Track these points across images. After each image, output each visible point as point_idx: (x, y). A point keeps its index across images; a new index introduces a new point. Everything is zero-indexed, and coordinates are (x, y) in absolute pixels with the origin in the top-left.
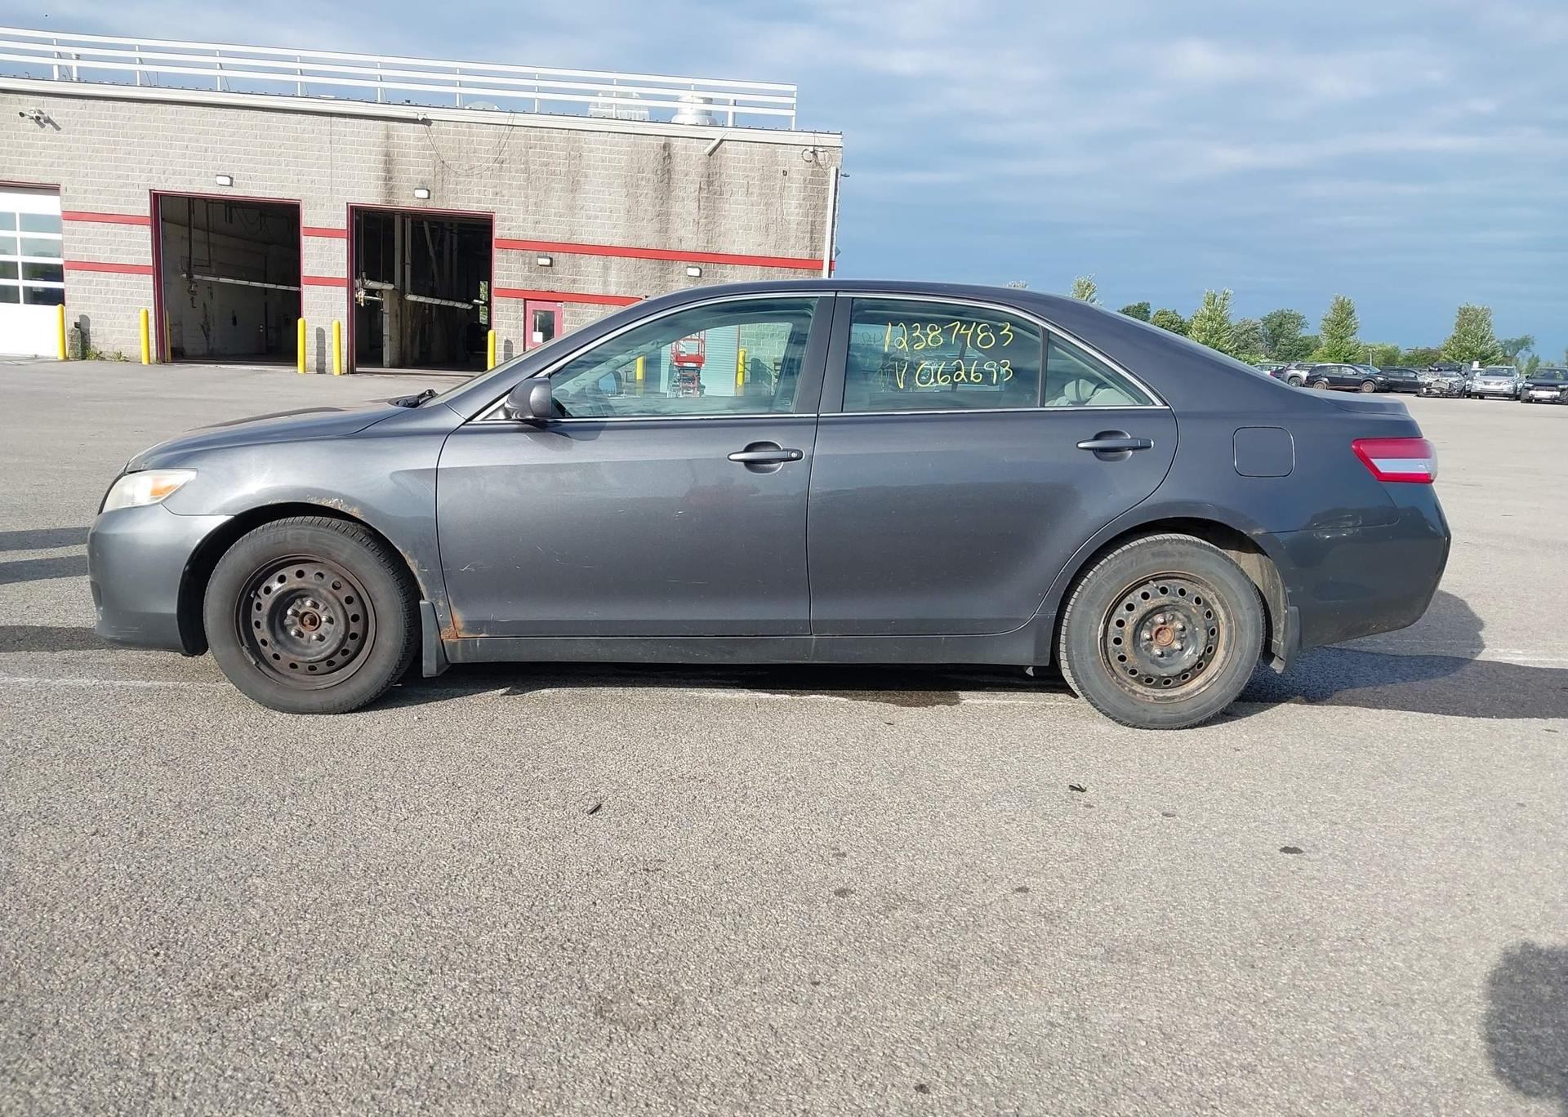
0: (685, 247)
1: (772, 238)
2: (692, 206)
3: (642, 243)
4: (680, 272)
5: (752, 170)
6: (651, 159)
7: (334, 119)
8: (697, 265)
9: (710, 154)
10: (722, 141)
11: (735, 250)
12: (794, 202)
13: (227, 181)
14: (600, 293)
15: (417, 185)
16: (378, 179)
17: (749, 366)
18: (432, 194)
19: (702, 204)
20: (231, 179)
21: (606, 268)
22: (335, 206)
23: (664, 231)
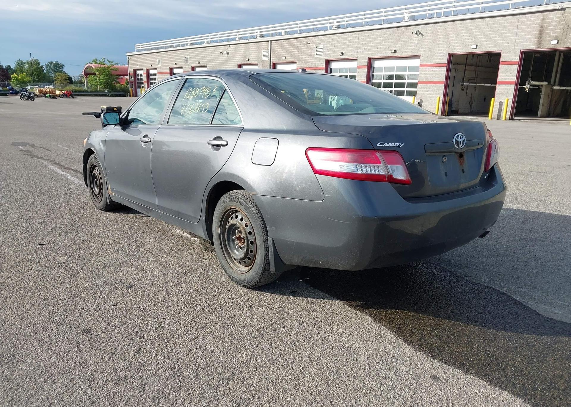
7: (521, 16)
13: (475, 47)
15: (553, 38)
16: (535, 38)
18: (560, 42)
20: (477, 46)
22: (515, 52)
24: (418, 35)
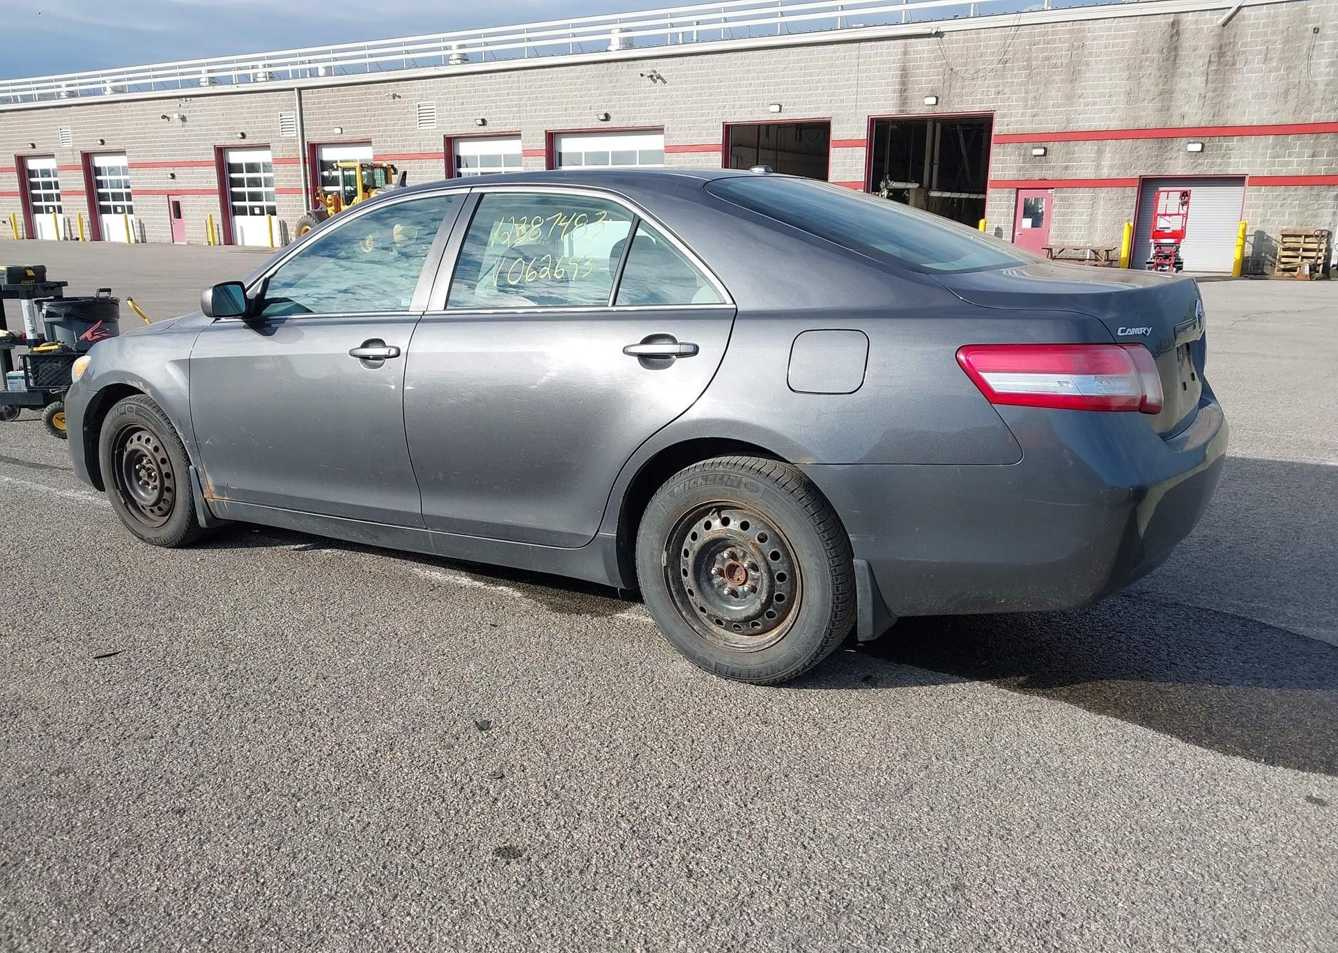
0: (1187, 123)
1: (1292, 104)
2: (1199, 81)
3: (1141, 124)
4: (1180, 149)
5: (1274, 33)
6: (1157, 41)
7: (862, 44)
8: (1200, 140)
9: (1224, 25)
10: (1240, 8)
11: (1244, 121)
12: (1325, 61)
13: (777, 108)
14: (1092, 177)
15: (927, 94)
16: (895, 92)
17: (1251, 239)
18: (940, 100)
19: (1210, 77)
20: (780, 106)
21: (1100, 152)
22: (858, 120)
23: (1166, 109)
24: (655, 82)
